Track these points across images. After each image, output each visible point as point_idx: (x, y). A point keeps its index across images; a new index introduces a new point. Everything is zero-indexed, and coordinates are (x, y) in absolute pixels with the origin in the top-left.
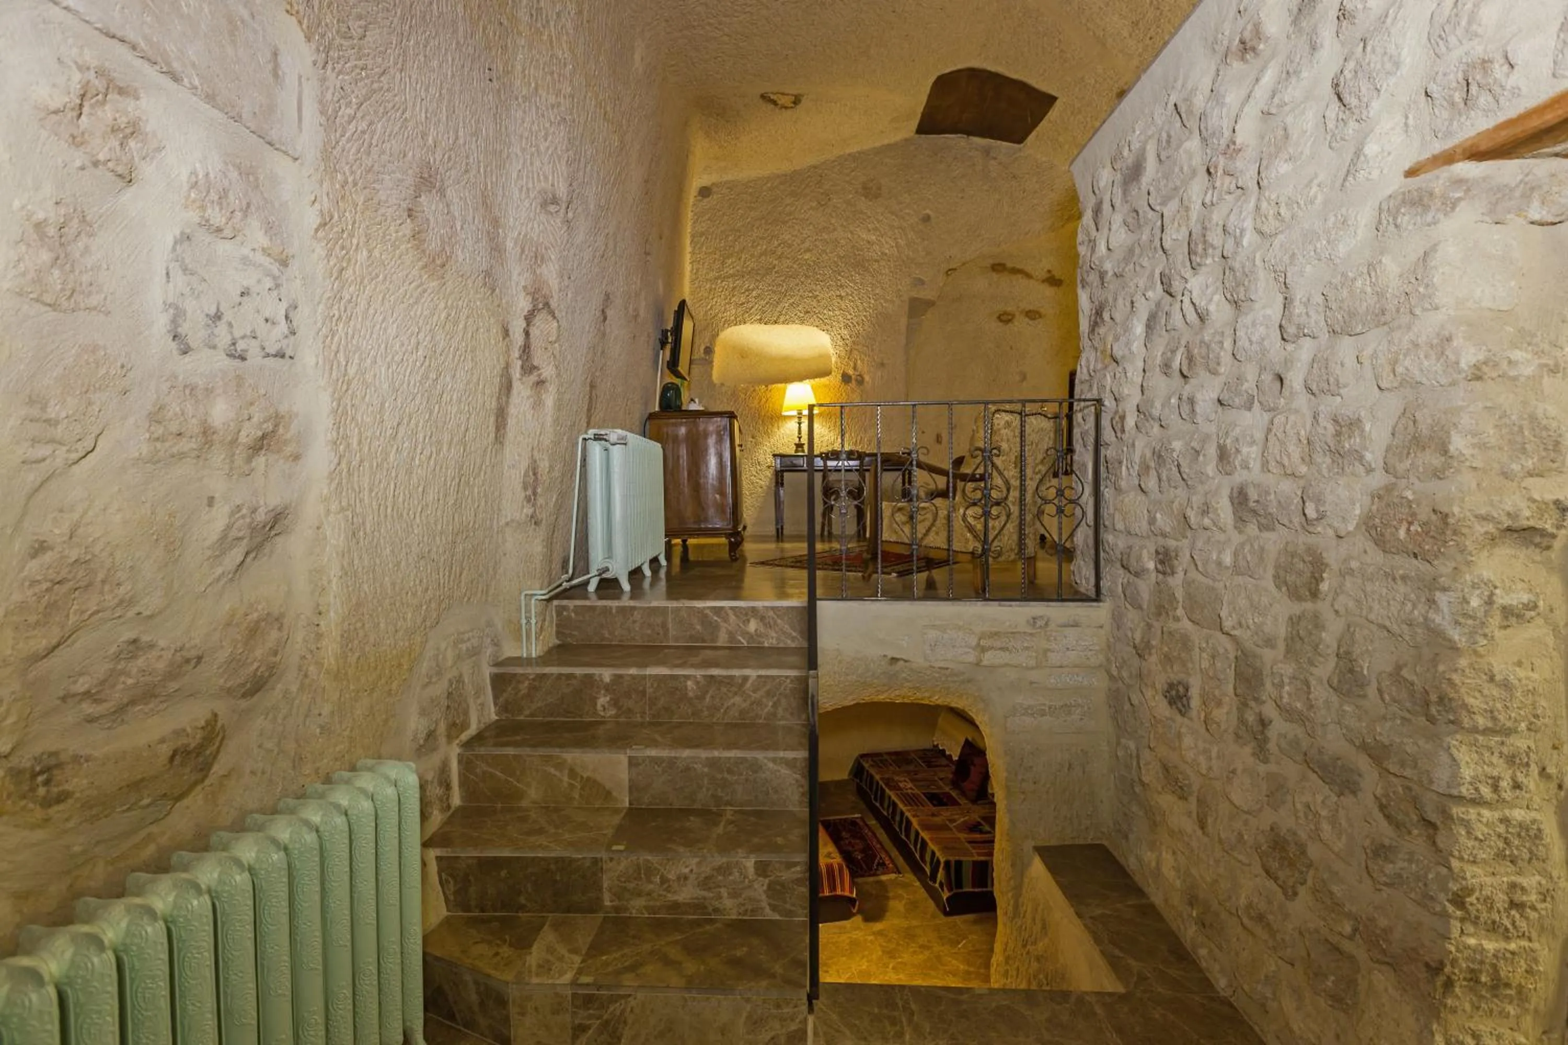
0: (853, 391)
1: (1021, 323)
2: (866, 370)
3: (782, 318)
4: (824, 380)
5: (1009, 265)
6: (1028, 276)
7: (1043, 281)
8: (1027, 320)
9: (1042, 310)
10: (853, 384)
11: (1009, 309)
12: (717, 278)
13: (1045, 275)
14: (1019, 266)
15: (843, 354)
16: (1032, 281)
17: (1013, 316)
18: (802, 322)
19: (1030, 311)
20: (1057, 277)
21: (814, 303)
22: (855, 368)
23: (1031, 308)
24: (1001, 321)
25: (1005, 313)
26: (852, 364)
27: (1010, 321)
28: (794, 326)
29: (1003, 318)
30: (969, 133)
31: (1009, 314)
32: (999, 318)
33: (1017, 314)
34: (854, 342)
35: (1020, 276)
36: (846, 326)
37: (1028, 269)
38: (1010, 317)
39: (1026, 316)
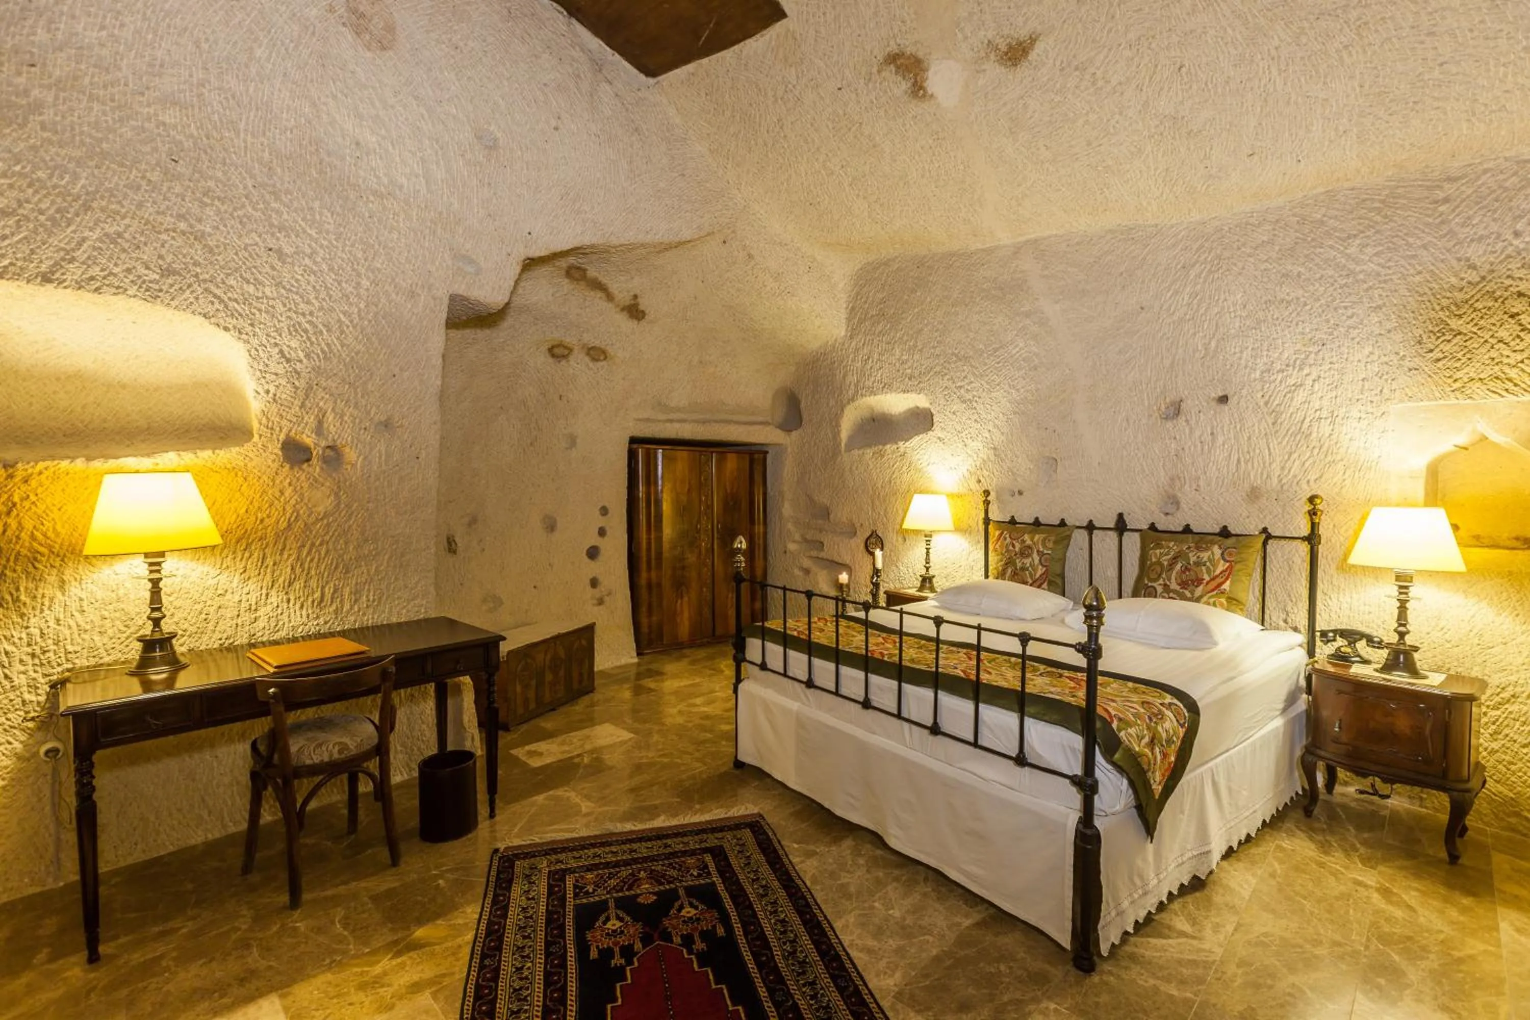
0: (315, 483)
1: (578, 363)
2: (347, 436)
3: (74, 271)
4: (228, 455)
5: (592, 273)
6: (610, 297)
7: (623, 310)
8: (587, 359)
9: (610, 350)
10: (316, 467)
11: (566, 339)
13: (628, 301)
14: (604, 280)
15: (285, 394)
16: (610, 306)
17: (571, 350)
18: (152, 294)
19: (593, 348)
20: (641, 308)
21: (197, 252)
22: (319, 430)
23: (597, 343)
24: (553, 356)
25: (560, 345)
26: (311, 419)
27: (564, 357)
28: (119, 302)
29: (557, 351)
31: (566, 347)
32: (550, 350)
33: (576, 348)
34: (317, 370)
36: (295, 329)
37: (614, 288)
38: (566, 352)
39: (588, 354)
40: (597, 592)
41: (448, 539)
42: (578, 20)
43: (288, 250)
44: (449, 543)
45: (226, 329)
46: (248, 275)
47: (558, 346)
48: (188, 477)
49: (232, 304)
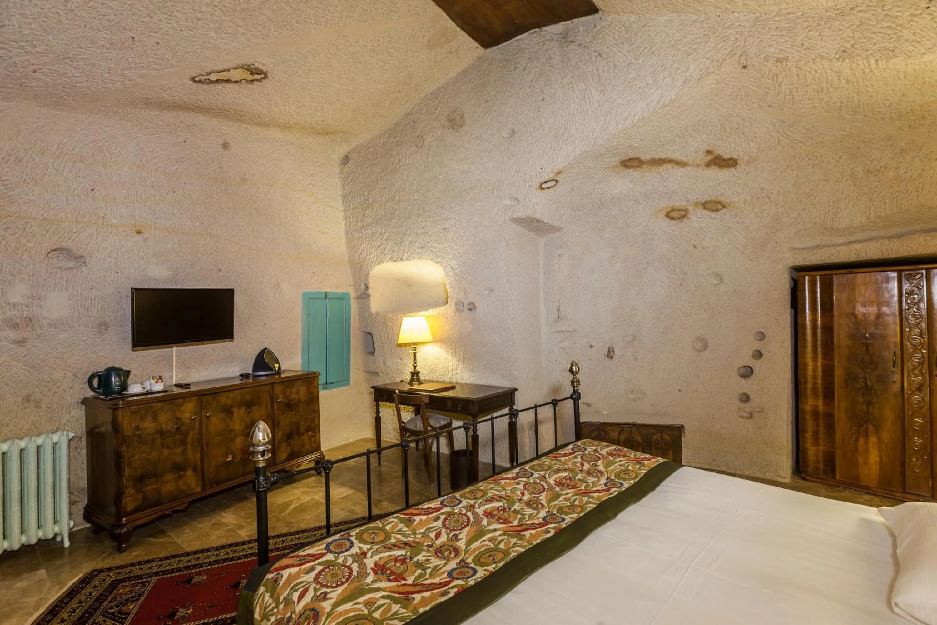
0: (465, 319)
1: (700, 217)
5: (645, 157)
6: (681, 164)
7: (707, 165)
8: (706, 212)
9: (723, 199)
10: (465, 312)
11: (677, 204)
12: (362, 228)
13: (705, 158)
16: (689, 168)
17: (686, 211)
19: (706, 202)
20: (725, 157)
23: (707, 198)
24: (672, 219)
25: (674, 210)
27: (683, 217)
29: (674, 215)
30: (539, 25)
31: (680, 210)
32: (667, 216)
33: (691, 209)
35: (669, 166)
38: (683, 213)
39: (705, 208)
40: (747, 407)
41: (609, 349)
42: (545, 26)
43: (448, 226)
44: (609, 352)
45: (437, 263)
46: (440, 241)
47: (672, 211)
48: (424, 318)
49: (437, 253)
